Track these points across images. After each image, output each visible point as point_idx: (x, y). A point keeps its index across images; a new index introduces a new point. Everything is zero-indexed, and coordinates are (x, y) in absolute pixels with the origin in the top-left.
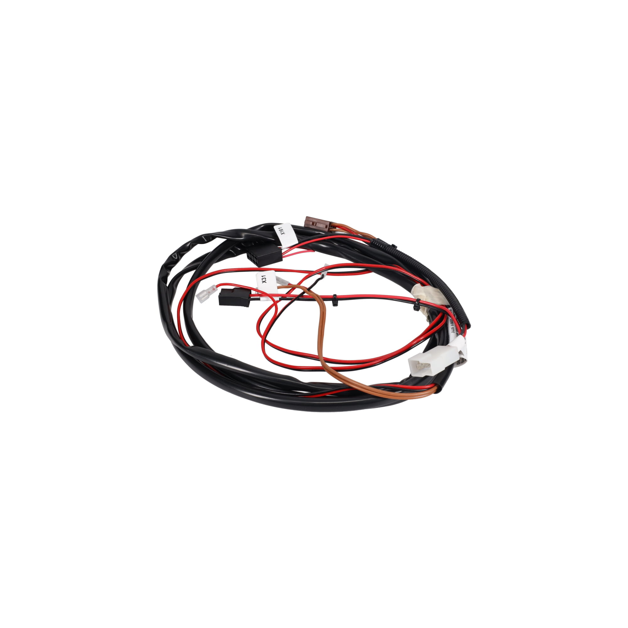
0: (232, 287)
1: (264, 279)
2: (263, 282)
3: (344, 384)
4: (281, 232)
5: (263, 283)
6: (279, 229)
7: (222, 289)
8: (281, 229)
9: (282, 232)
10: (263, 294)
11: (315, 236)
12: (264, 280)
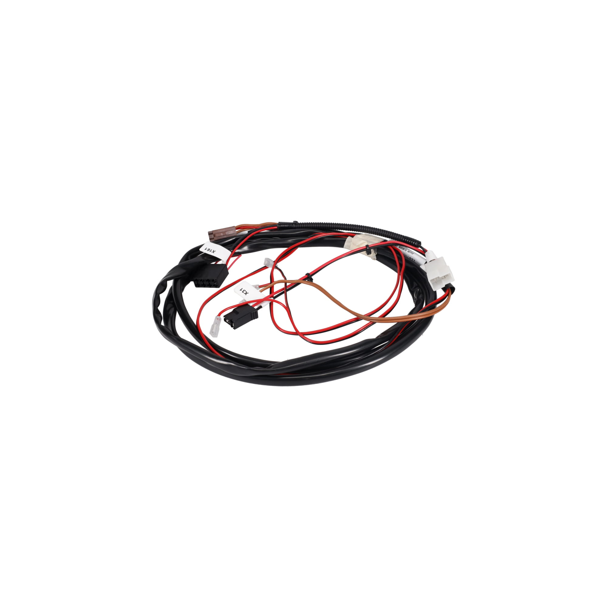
0: (231, 310)
1: (243, 291)
2: (246, 293)
3: (398, 323)
4: (210, 251)
5: (246, 295)
6: (206, 250)
7: (224, 316)
8: (207, 249)
9: (212, 251)
10: (259, 301)
11: (237, 242)
12: (245, 292)
